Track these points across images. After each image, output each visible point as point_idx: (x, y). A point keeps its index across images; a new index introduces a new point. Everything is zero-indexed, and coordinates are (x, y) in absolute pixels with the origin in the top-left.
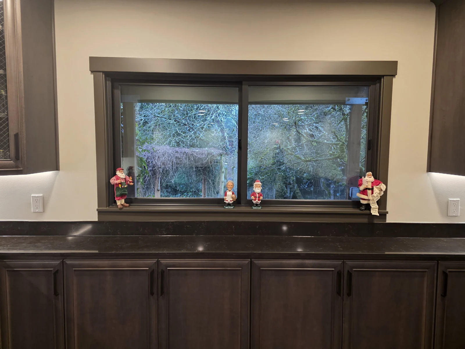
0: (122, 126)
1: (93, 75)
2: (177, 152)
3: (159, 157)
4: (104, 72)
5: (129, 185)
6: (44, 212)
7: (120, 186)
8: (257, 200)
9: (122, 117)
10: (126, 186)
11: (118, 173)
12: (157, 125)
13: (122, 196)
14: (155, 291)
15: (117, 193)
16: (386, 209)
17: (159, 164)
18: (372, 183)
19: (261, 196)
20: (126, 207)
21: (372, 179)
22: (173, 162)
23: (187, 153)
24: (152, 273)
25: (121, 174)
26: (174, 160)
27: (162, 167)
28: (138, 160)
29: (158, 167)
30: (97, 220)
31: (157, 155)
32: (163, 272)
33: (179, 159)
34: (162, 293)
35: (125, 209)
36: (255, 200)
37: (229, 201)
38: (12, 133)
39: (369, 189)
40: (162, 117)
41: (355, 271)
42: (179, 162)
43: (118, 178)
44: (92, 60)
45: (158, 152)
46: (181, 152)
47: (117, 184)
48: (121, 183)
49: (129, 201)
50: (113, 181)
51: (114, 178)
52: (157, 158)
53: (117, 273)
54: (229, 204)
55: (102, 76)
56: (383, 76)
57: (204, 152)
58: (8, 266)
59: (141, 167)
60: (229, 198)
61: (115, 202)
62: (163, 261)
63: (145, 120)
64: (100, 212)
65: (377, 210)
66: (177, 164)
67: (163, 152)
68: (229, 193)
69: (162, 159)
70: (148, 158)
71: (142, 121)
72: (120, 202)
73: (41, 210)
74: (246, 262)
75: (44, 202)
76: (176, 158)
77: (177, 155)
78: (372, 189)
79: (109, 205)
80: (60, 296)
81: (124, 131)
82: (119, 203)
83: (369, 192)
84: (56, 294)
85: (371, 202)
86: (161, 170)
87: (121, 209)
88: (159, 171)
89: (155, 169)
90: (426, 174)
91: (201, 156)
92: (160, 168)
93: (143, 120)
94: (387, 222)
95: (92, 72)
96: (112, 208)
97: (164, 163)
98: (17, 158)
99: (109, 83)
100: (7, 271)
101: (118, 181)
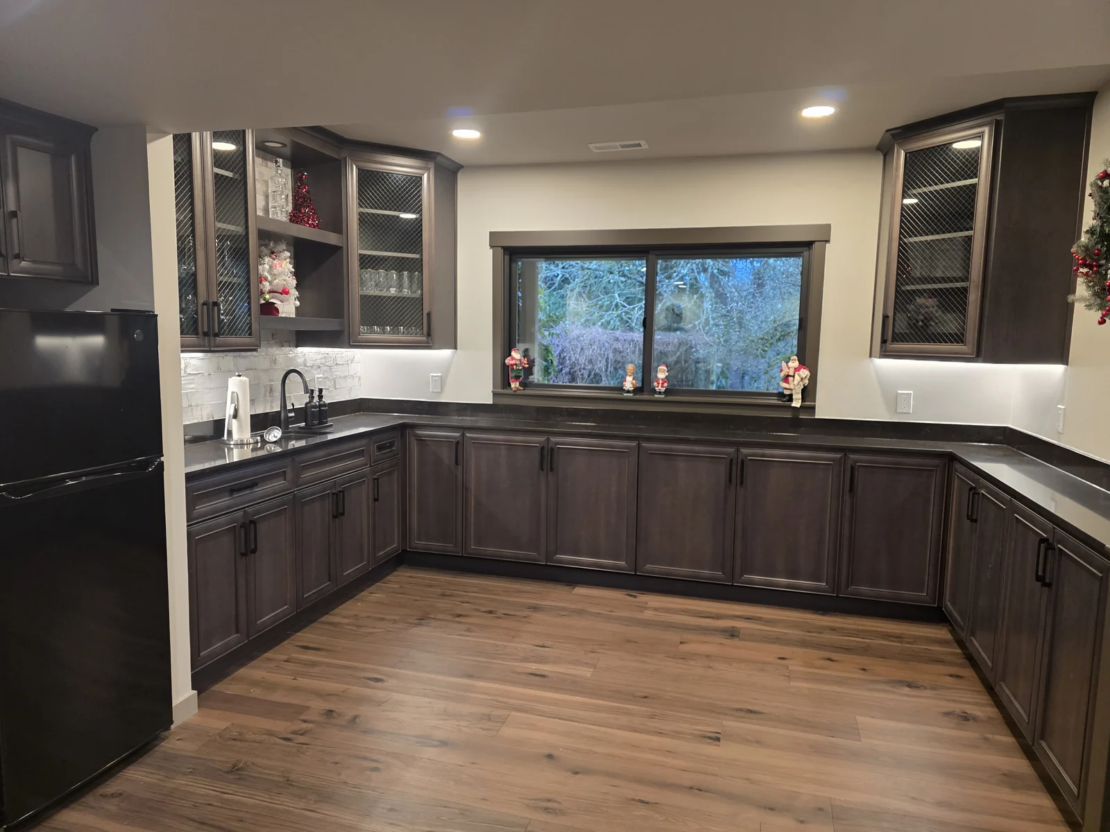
0: (520, 295)
1: (492, 250)
2: (617, 339)
3: (582, 349)
4: (502, 247)
5: (524, 367)
6: (441, 392)
7: (515, 367)
8: (660, 387)
9: (520, 280)
10: (520, 368)
11: (513, 353)
12: (586, 287)
13: (517, 378)
14: (545, 467)
15: (512, 375)
16: (815, 402)
17: (582, 360)
18: (795, 369)
19: (665, 382)
20: (520, 390)
21: (796, 364)
22: (607, 359)
23: (638, 341)
24: (543, 448)
25: (516, 355)
26: (611, 356)
27: (587, 368)
28: (540, 349)
29: (580, 368)
30: (492, 403)
31: (579, 345)
32: (552, 449)
33: (621, 352)
34: (552, 470)
35: (518, 392)
36: (658, 387)
37: (628, 387)
38: (425, 312)
39: (791, 376)
40: (596, 270)
41: (750, 459)
42: (619, 359)
43: (513, 359)
44: (493, 235)
45: (582, 339)
46: (625, 340)
47: (512, 365)
48: (516, 364)
49: (524, 385)
50: (508, 361)
51: (509, 358)
52: (579, 350)
53: (511, 447)
54: (628, 392)
55: (500, 251)
56: (814, 241)
57: (671, 340)
58: (417, 436)
59: (546, 360)
60: (629, 384)
61: (510, 385)
62: (553, 439)
63: (563, 276)
64: (495, 394)
65: (800, 401)
66: (617, 362)
67: (590, 340)
68: (629, 379)
69: (588, 353)
70: (563, 350)
71: (559, 278)
72: (515, 385)
73: (439, 390)
74: (634, 444)
75: (442, 381)
76: (615, 350)
77: (619, 346)
78: (794, 376)
79: (503, 388)
80: (459, 466)
81: (522, 303)
82: (513, 385)
83: (791, 379)
84: (457, 463)
85: (794, 392)
86: (586, 374)
87: (515, 391)
88: (582, 375)
89: (575, 371)
90: (869, 360)
91: (664, 348)
92: (584, 369)
93: (560, 276)
94: (816, 417)
95: (491, 247)
96: (505, 391)
97: (591, 360)
98: (429, 335)
99: (507, 257)
100: (416, 440)
101: (513, 362)
